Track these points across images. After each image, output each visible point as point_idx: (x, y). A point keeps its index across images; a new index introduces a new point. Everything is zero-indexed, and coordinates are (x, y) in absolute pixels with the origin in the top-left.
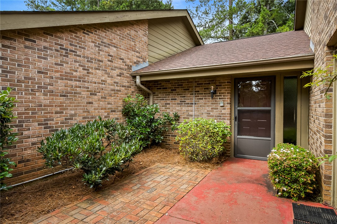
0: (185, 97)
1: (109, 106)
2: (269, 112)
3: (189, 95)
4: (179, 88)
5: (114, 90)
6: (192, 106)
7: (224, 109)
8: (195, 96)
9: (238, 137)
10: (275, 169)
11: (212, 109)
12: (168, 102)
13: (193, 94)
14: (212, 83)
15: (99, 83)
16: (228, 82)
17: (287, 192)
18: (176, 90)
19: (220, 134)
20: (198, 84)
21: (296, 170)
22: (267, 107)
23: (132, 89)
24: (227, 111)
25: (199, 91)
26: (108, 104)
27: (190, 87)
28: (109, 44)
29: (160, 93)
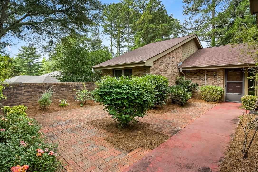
0: (201, 76)
1: (172, 80)
2: (242, 83)
3: (203, 76)
4: (198, 73)
5: (173, 74)
6: (205, 80)
7: (220, 82)
8: (206, 76)
9: (227, 93)
10: (244, 101)
11: (214, 81)
12: (193, 78)
13: (205, 75)
14: (214, 71)
15: (170, 72)
16: (222, 71)
17: (248, 108)
18: (196, 74)
19: (220, 91)
20: (207, 71)
21: (251, 101)
22: (240, 81)
23: (178, 73)
24: (222, 83)
25: (208, 74)
26: (172, 79)
27: (203, 72)
28: (172, 57)
29: (189, 75)
